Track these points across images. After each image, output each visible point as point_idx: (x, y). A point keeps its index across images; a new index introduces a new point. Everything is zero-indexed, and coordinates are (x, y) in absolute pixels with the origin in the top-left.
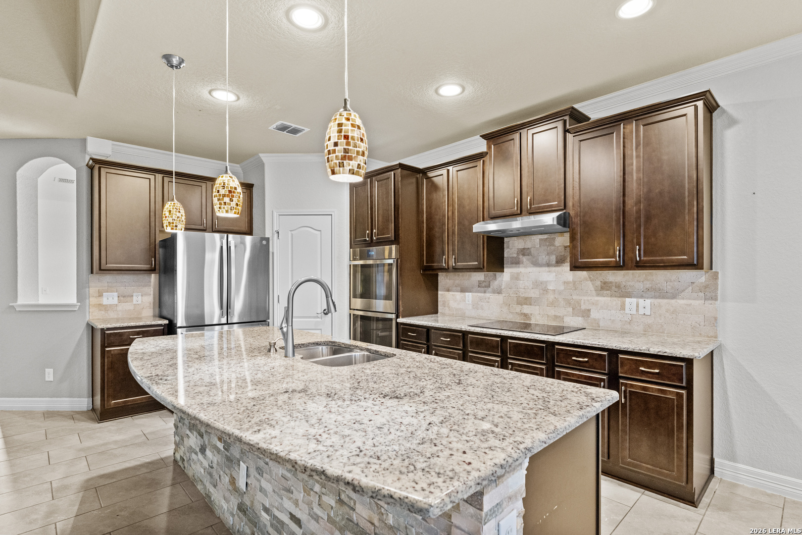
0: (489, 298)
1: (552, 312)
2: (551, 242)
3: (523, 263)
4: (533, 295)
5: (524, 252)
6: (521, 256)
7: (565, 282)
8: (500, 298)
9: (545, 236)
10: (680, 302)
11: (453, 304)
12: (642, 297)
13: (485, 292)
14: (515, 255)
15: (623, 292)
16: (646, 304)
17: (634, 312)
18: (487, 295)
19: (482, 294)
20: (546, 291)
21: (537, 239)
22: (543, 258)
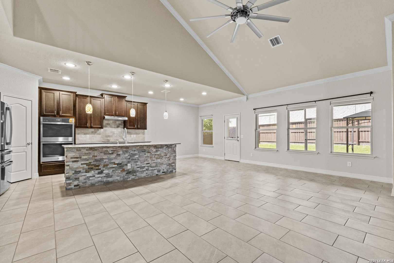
0: (96, 136)
1: (116, 138)
2: (116, 122)
3: (107, 127)
4: (110, 135)
5: (108, 124)
6: (107, 125)
7: (119, 132)
8: (100, 136)
9: (114, 121)
10: (140, 135)
11: (80, 138)
12: (134, 134)
13: (94, 134)
14: (105, 125)
15: (130, 134)
16: (135, 136)
17: (133, 137)
18: (95, 135)
19: (93, 135)
20: (114, 134)
21: (112, 121)
22: (113, 126)
